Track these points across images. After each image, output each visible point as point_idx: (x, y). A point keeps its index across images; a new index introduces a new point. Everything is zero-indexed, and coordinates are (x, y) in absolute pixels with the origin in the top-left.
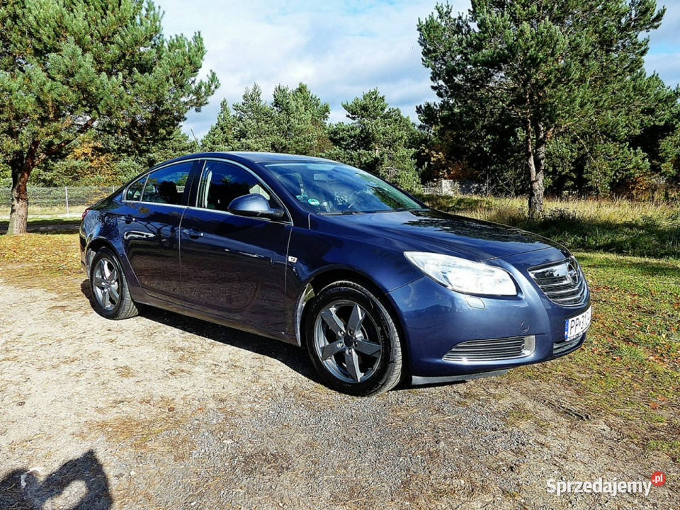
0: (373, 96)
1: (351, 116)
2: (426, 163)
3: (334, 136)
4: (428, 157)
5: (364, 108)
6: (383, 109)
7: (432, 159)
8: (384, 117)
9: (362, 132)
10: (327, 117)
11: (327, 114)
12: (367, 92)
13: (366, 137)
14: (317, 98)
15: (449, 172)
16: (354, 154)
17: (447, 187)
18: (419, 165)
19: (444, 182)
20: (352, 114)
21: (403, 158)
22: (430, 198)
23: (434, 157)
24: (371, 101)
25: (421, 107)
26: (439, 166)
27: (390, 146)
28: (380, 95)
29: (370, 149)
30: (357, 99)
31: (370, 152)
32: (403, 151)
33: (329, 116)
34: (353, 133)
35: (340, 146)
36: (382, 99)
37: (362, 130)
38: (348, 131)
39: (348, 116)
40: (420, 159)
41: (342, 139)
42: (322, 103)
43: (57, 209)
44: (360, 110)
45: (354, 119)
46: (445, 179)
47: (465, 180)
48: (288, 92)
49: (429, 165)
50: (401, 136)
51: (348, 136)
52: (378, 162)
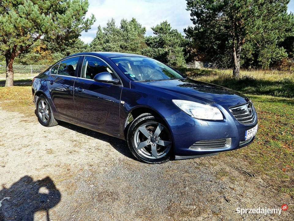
0: (165, 24)
2: (188, 54)
3: (148, 42)
4: (189, 51)
5: (161, 29)
6: (169, 30)
7: (191, 52)
8: (170, 33)
9: (159, 40)
10: (145, 33)
12: (162, 22)
13: (162, 42)
14: (140, 24)
15: (198, 58)
16: (156, 50)
17: (198, 65)
18: (185, 55)
19: (196, 62)
20: (155, 32)
21: (178, 52)
22: (190, 70)
23: (192, 51)
24: (164, 26)
25: (185, 29)
26: (194, 55)
27: (172, 46)
28: (168, 23)
29: (163, 48)
30: (158, 25)
31: (163, 49)
32: (178, 48)
33: (146, 33)
34: (156, 40)
35: (150, 46)
36: (169, 25)
37: (160, 39)
38: (154, 40)
39: (154, 33)
40: (185, 52)
41: (151, 43)
42: (142, 27)
43: (27, 75)
44: (159, 30)
45: (156, 34)
46: (197, 61)
47: (205, 62)
48: (127, 22)
49: (190, 54)
50: (177, 42)
51: (154, 42)
52: (166, 53)
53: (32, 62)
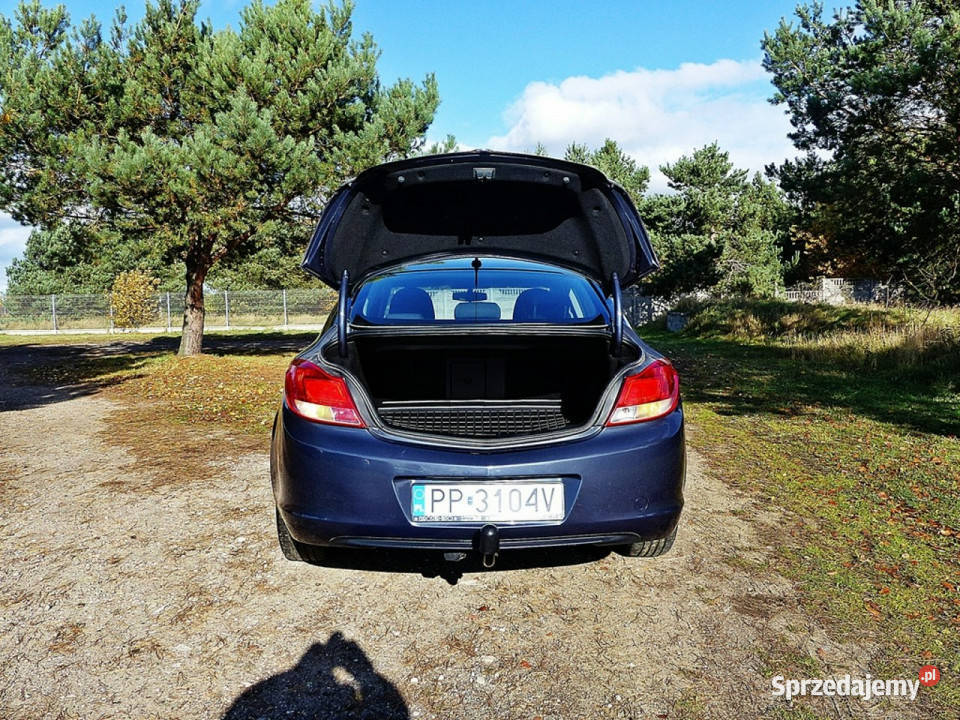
0: (711, 153)
1: (674, 184)
2: (798, 253)
3: (648, 214)
4: (801, 244)
5: (695, 172)
6: (724, 172)
7: (807, 246)
8: (728, 184)
9: (688, 208)
10: (645, 187)
11: (645, 182)
12: (700, 148)
13: (695, 215)
14: (631, 159)
15: (834, 266)
16: (676, 240)
17: (832, 292)
18: (786, 256)
19: (825, 281)
20: (675, 181)
21: (755, 247)
23: (810, 243)
24: (706, 161)
25: (773, 166)
26: (818, 256)
27: (735, 228)
28: (721, 152)
29: (701, 233)
30: (685, 158)
31: (701, 237)
32: (756, 234)
33: (649, 185)
34: (675, 209)
35: (656, 228)
36: (725, 156)
37: (689, 204)
38: (668, 207)
39: (670, 185)
40: (787, 248)
41: (659, 218)
42: (638, 166)
44: (686, 174)
45: (678, 187)
46: (828, 276)
47: (860, 279)
49: (802, 255)
50: (752, 212)
51: (668, 214)
52: (713, 252)
53: (296, 279)
